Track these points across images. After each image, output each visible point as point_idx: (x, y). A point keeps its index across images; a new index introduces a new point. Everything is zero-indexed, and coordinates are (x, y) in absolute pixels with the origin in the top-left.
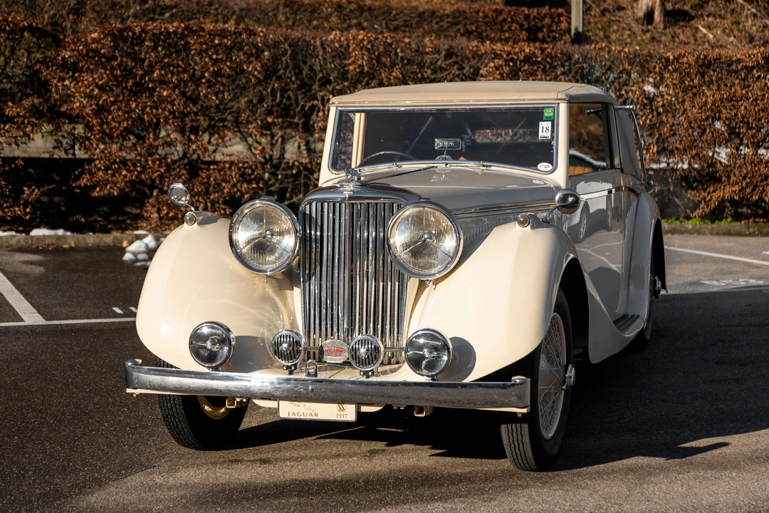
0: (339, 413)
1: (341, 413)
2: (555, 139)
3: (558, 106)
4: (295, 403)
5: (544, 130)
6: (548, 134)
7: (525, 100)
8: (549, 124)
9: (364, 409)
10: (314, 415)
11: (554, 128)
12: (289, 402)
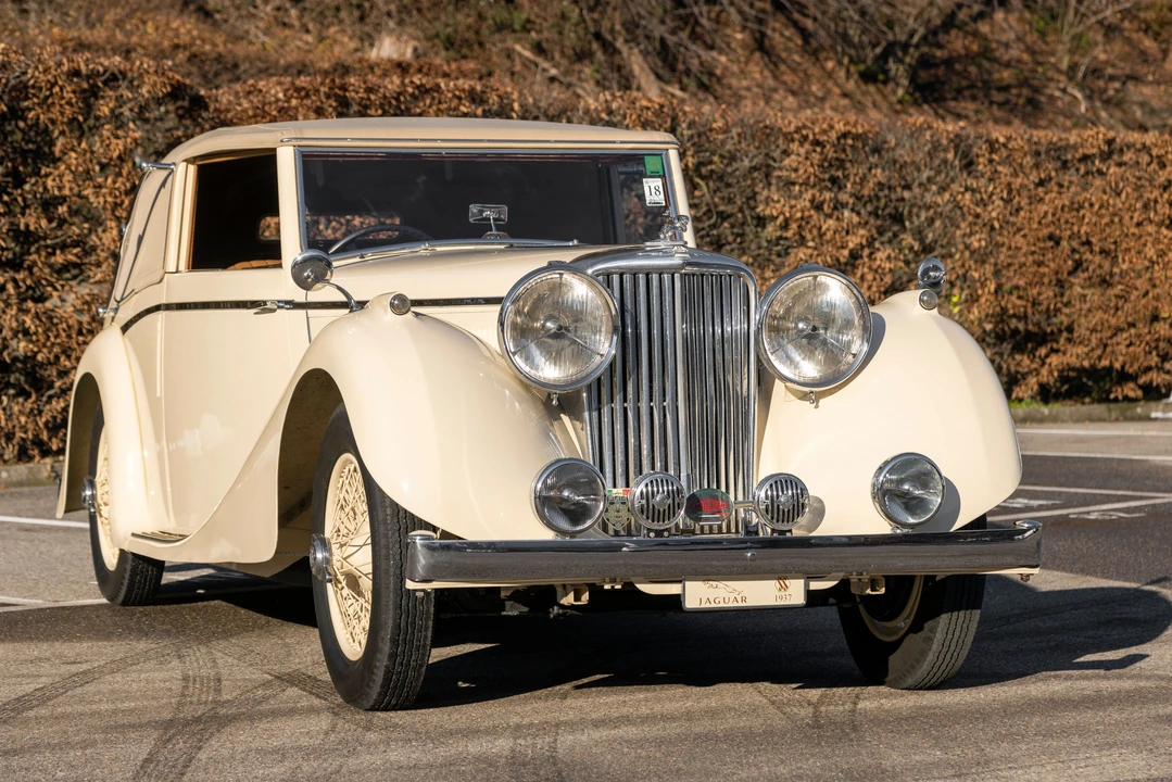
0: (779, 594)
1: (783, 593)
2: (671, 208)
3: (667, 155)
4: (711, 583)
5: (652, 190)
6: (661, 198)
7: (614, 142)
8: (658, 182)
9: (815, 585)
10: (739, 600)
11: (668, 190)
12: (701, 583)
